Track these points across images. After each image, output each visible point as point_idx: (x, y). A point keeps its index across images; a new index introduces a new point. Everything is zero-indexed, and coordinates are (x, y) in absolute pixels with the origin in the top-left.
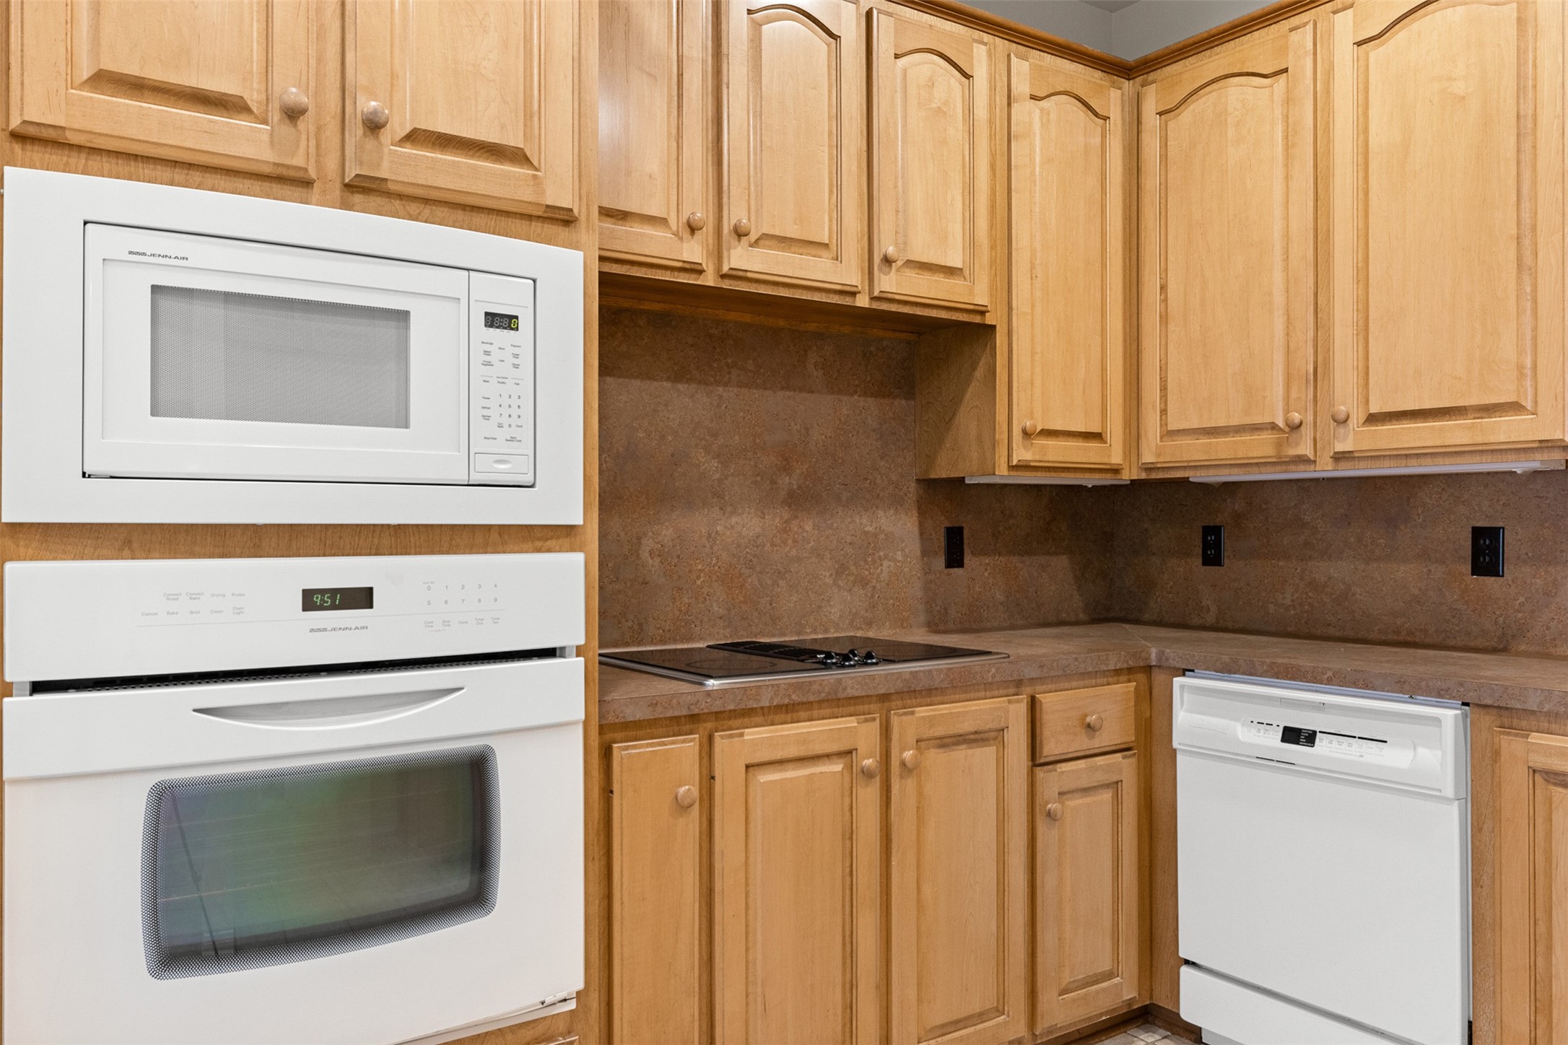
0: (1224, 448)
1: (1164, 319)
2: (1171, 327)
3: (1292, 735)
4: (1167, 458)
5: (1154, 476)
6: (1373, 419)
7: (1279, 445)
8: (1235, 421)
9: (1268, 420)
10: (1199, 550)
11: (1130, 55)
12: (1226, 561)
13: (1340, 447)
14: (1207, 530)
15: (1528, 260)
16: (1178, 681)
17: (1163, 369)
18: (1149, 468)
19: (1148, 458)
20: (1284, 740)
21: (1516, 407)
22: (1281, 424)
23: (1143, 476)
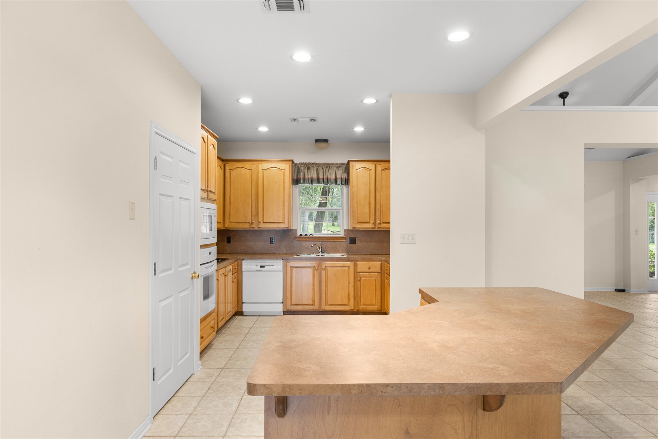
0: (241, 225)
1: (230, 203)
2: (231, 205)
3: (261, 267)
4: (230, 226)
5: (227, 229)
6: (264, 223)
7: (250, 225)
8: (243, 221)
9: (248, 221)
10: (226, 241)
11: (224, 158)
12: (231, 243)
13: (259, 226)
14: (228, 237)
15: (284, 205)
16: (243, 261)
17: (230, 211)
18: (226, 228)
19: (226, 226)
20: (260, 267)
21: (282, 223)
22: (251, 223)
23: (225, 229)
